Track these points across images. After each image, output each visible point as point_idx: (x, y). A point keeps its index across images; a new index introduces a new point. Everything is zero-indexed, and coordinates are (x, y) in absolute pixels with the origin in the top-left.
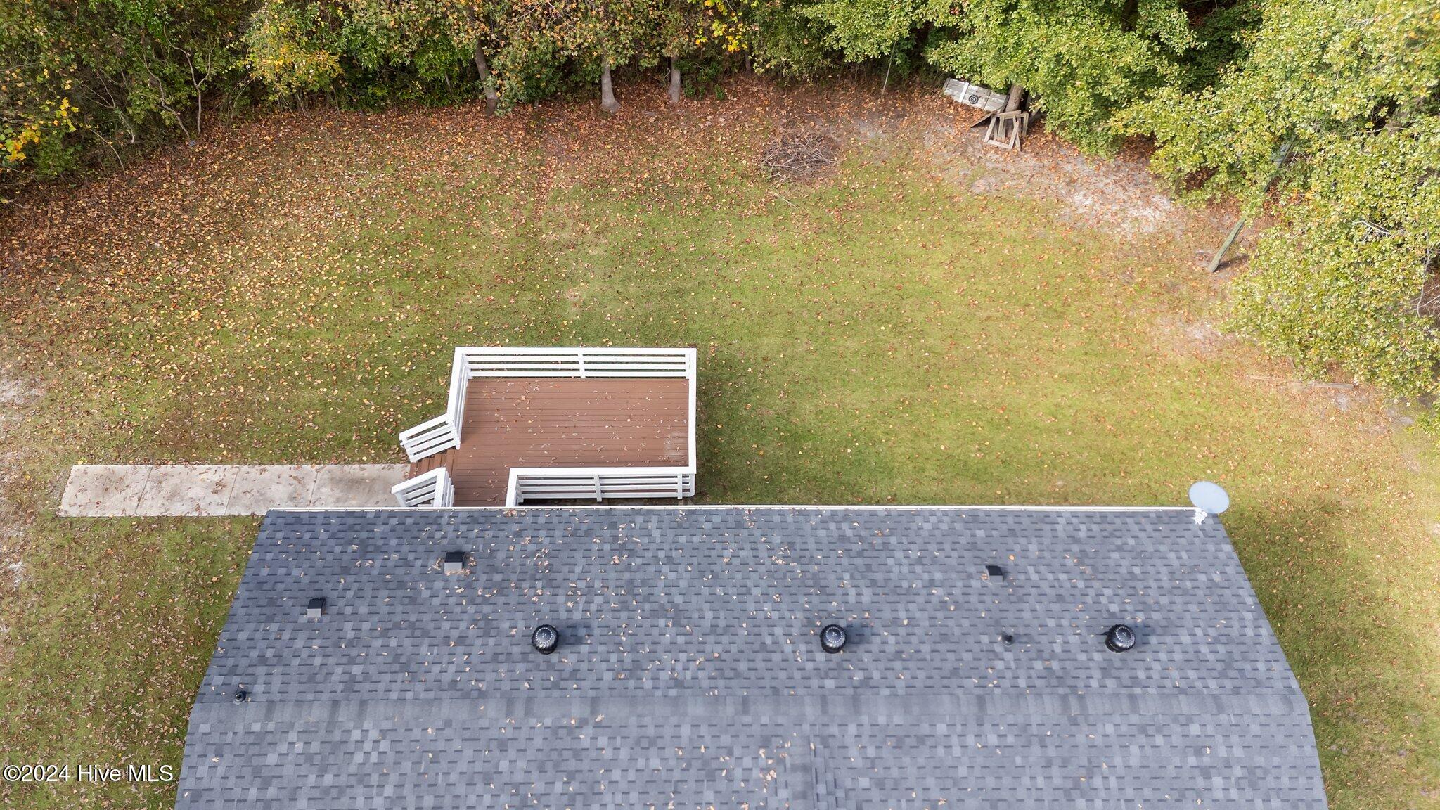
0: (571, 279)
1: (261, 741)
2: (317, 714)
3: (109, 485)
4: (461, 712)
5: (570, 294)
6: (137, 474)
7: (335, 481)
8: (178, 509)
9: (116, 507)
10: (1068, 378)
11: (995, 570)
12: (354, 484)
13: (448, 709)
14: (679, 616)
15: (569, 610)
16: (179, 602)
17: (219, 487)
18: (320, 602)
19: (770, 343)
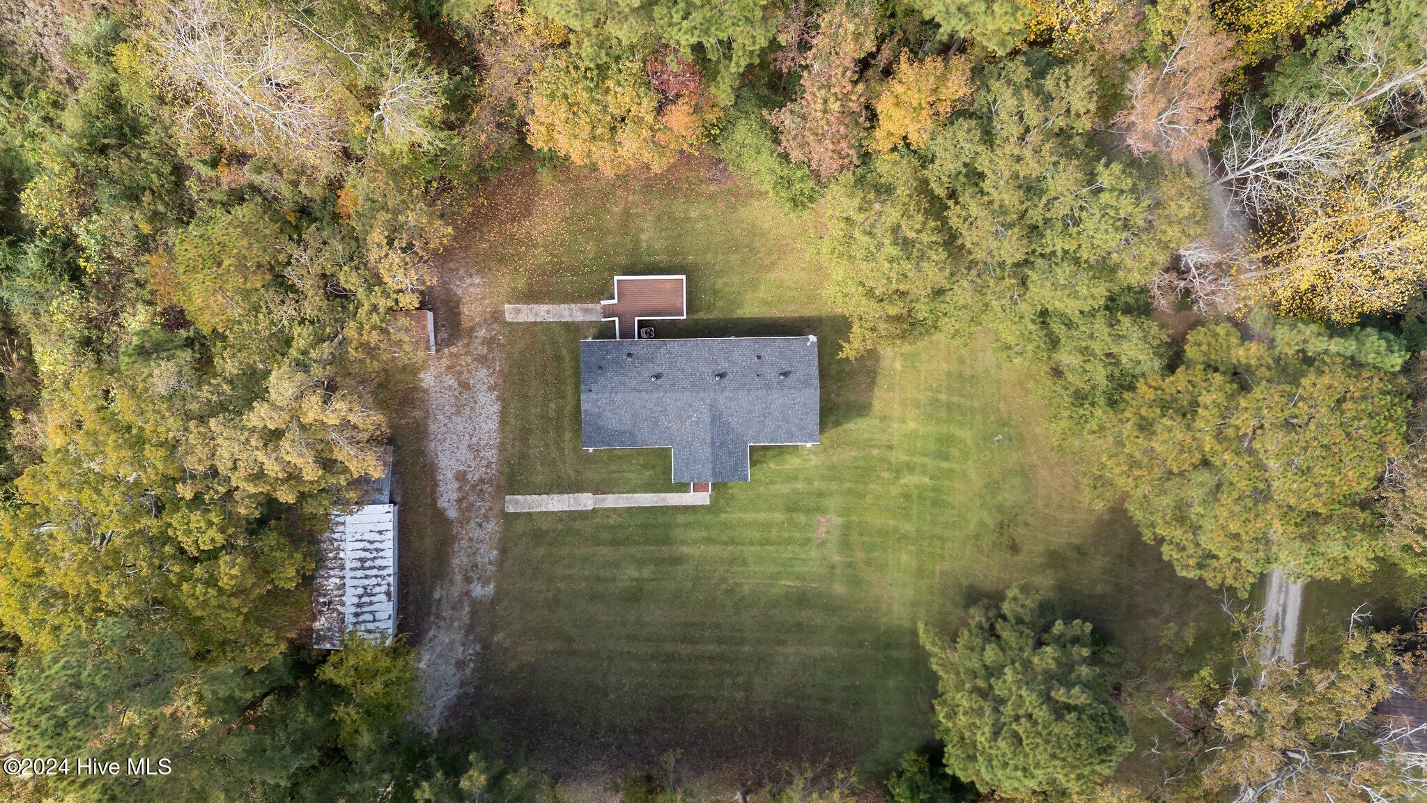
0: (642, 230)
1: (597, 400)
2: (607, 395)
3: (518, 311)
4: (637, 394)
5: (643, 237)
6: (524, 307)
7: (581, 310)
8: (539, 319)
9: (522, 318)
10: (803, 269)
11: (759, 357)
12: (586, 311)
13: (634, 394)
14: (683, 371)
15: (658, 370)
16: (548, 348)
17: (548, 312)
18: (600, 368)
19: (709, 256)
